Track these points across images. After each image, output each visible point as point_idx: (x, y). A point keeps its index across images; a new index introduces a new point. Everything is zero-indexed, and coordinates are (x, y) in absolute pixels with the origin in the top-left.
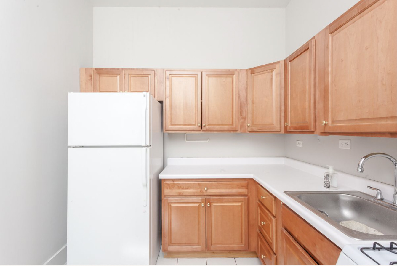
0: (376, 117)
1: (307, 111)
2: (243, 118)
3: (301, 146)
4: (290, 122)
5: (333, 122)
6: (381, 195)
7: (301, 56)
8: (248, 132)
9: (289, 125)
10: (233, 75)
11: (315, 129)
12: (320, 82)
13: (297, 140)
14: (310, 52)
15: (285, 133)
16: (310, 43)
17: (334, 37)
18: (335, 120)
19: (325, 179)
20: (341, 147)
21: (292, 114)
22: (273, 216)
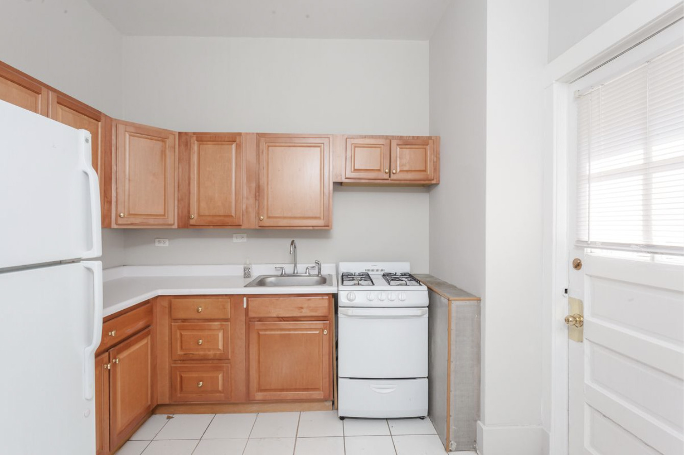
0: (305, 216)
1: (233, 204)
3: (166, 245)
6: (285, 272)
7: (222, 144)
8: (116, 227)
9: (196, 218)
10: (99, 121)
11: (242, 223)
12: (249, 179)
13: (158, 238)
14: (239, 147)
15: (179, 227)
16: (237, 137)
17: (270, 148)
18: (271, 216)
19: (245, 270)
20: (235, 240)
21: (203, 205)
22: (226, 320)
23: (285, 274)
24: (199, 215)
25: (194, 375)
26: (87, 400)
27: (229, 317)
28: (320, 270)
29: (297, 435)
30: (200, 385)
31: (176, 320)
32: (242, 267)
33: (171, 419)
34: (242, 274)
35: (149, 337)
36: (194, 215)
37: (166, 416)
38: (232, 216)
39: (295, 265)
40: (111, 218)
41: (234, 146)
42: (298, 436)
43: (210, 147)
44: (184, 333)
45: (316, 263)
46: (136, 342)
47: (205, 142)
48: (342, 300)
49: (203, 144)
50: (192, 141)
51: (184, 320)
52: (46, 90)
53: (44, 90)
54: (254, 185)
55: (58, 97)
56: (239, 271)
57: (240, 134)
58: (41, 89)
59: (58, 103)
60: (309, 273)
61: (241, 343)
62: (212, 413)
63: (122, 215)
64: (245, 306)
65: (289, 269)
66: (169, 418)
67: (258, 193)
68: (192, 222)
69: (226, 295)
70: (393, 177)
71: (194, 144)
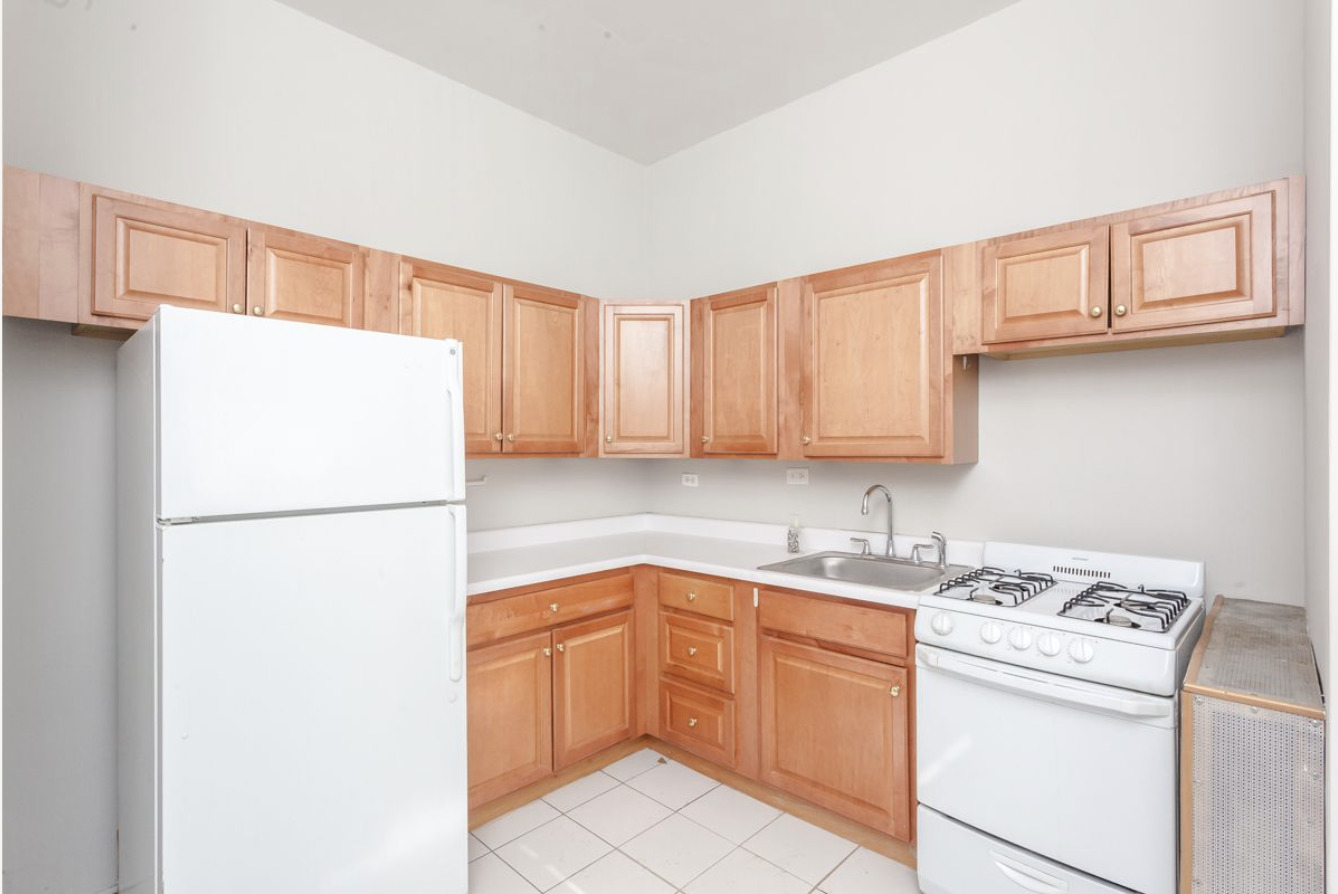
0: (890, 434)
1: (763, 415)
2: (592, 420)
3: (696, 484)
4: (711, 436)
5: (821, 438)
6: (869, 549)
7: (746, 309)
8: (604, 456)
9: (711, 441)
10: (575, 308)
11: (778, 450)
12: (789, 367)
13: (685, 473)
14: (770, 308)
15: (692, 456)
16: (769, 291)
17: (822, 301)
18: (825, 435)
19: (789, 538)
20: (790, 482)
21: (721, 418)
22: (729, 623)
23: (870, 554)
24: (715, 436)
25: (687, 704)
26: (454, 681)
27: (732, 619)
28: (943, 552)
29: (819, 884)
30: (692, 724)
31: (666, 607)
32: (784, 531)
33: (663, 765)
34: (784, 542)
35: (627, 624)
36: (709, 438)
37: (659, 756)
38: (761, 437)
39: (891, 538)
40: (598, 443)
41: (762, 311)
42: (819, 887)
43: (729, 316)
44: (676, 631)
45: (933, 537)
46: (600, 628)
47: (722, 311)
48: (921, 630)
49: (721, 314)
50: (706, 313)
51: (677, 610)
52: (500, 285)
53: (497, 286)
54: (797, 376)
55: (515, 290)
56: (778, 537)
57: (774, 285)
58: (492, 286)
59: (515, 297)
60: (919, 559)
61: (750, 669)
62: (718, 780)
63: (609, 438)
64: (756, 605)
65: (878, 546)
66: (662, 761)
67: (804, 390)
68: (707, 448)
69: (729, 580)
70: (1118, 324)
71: (709, 315)
